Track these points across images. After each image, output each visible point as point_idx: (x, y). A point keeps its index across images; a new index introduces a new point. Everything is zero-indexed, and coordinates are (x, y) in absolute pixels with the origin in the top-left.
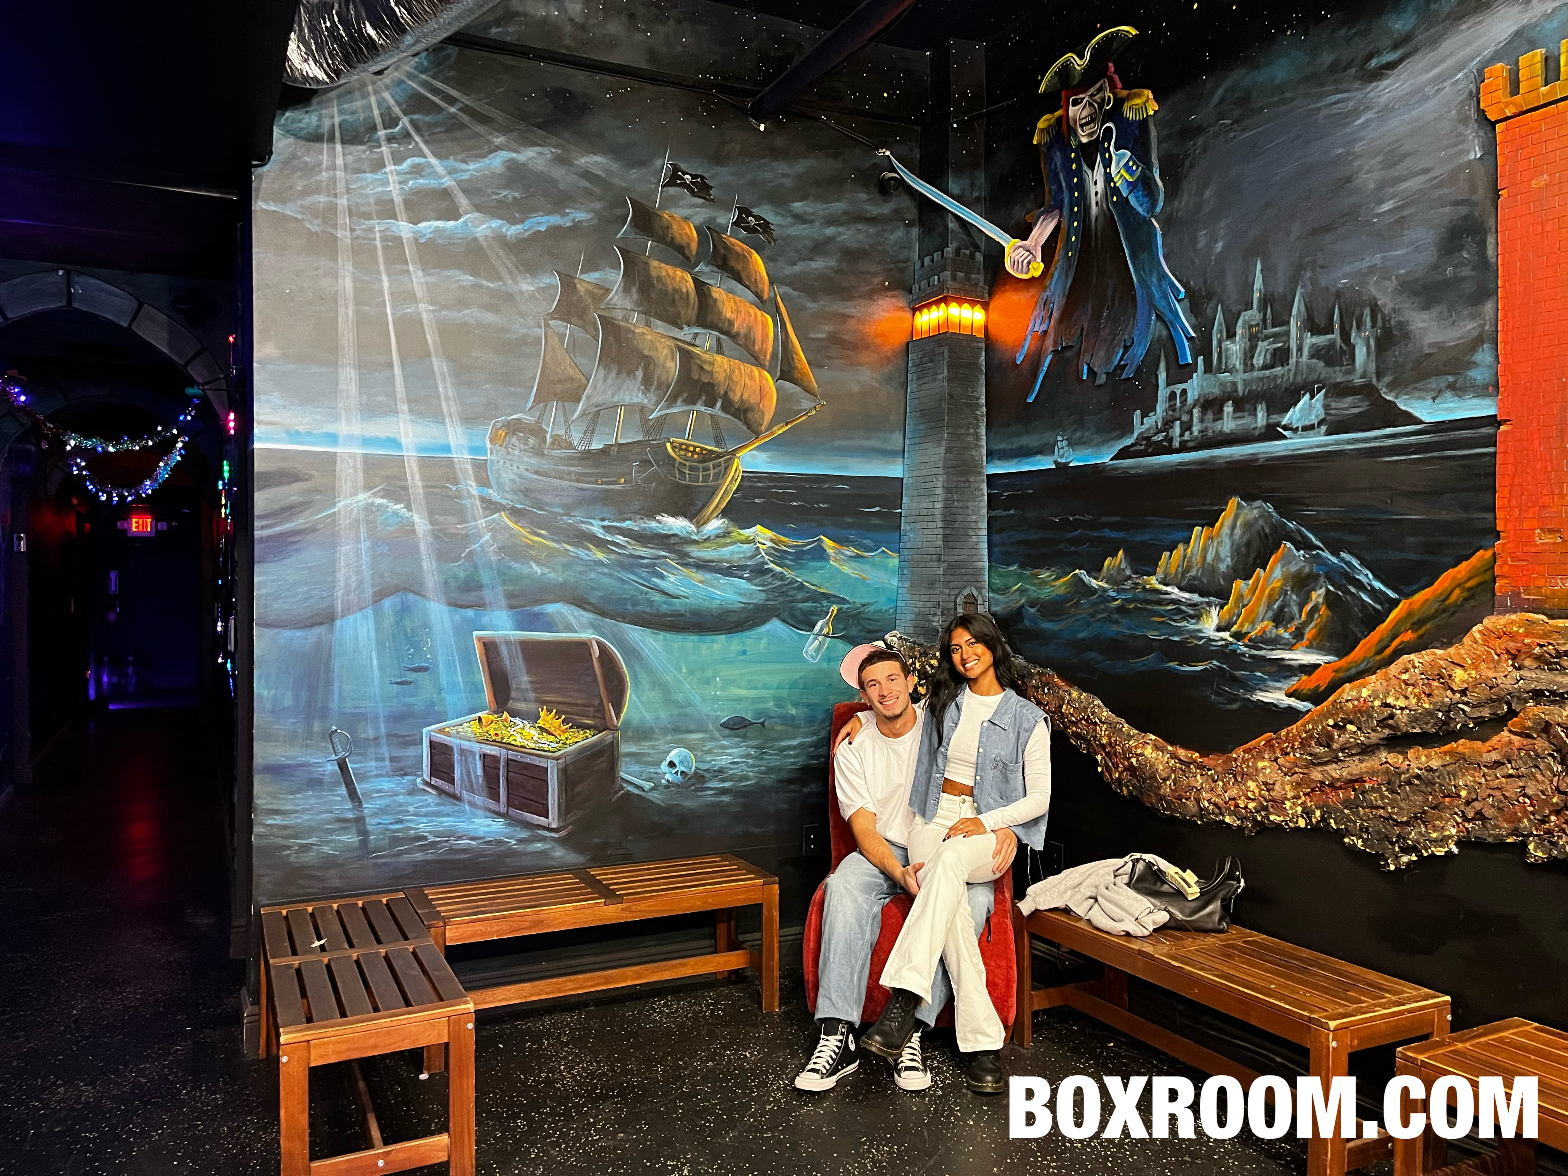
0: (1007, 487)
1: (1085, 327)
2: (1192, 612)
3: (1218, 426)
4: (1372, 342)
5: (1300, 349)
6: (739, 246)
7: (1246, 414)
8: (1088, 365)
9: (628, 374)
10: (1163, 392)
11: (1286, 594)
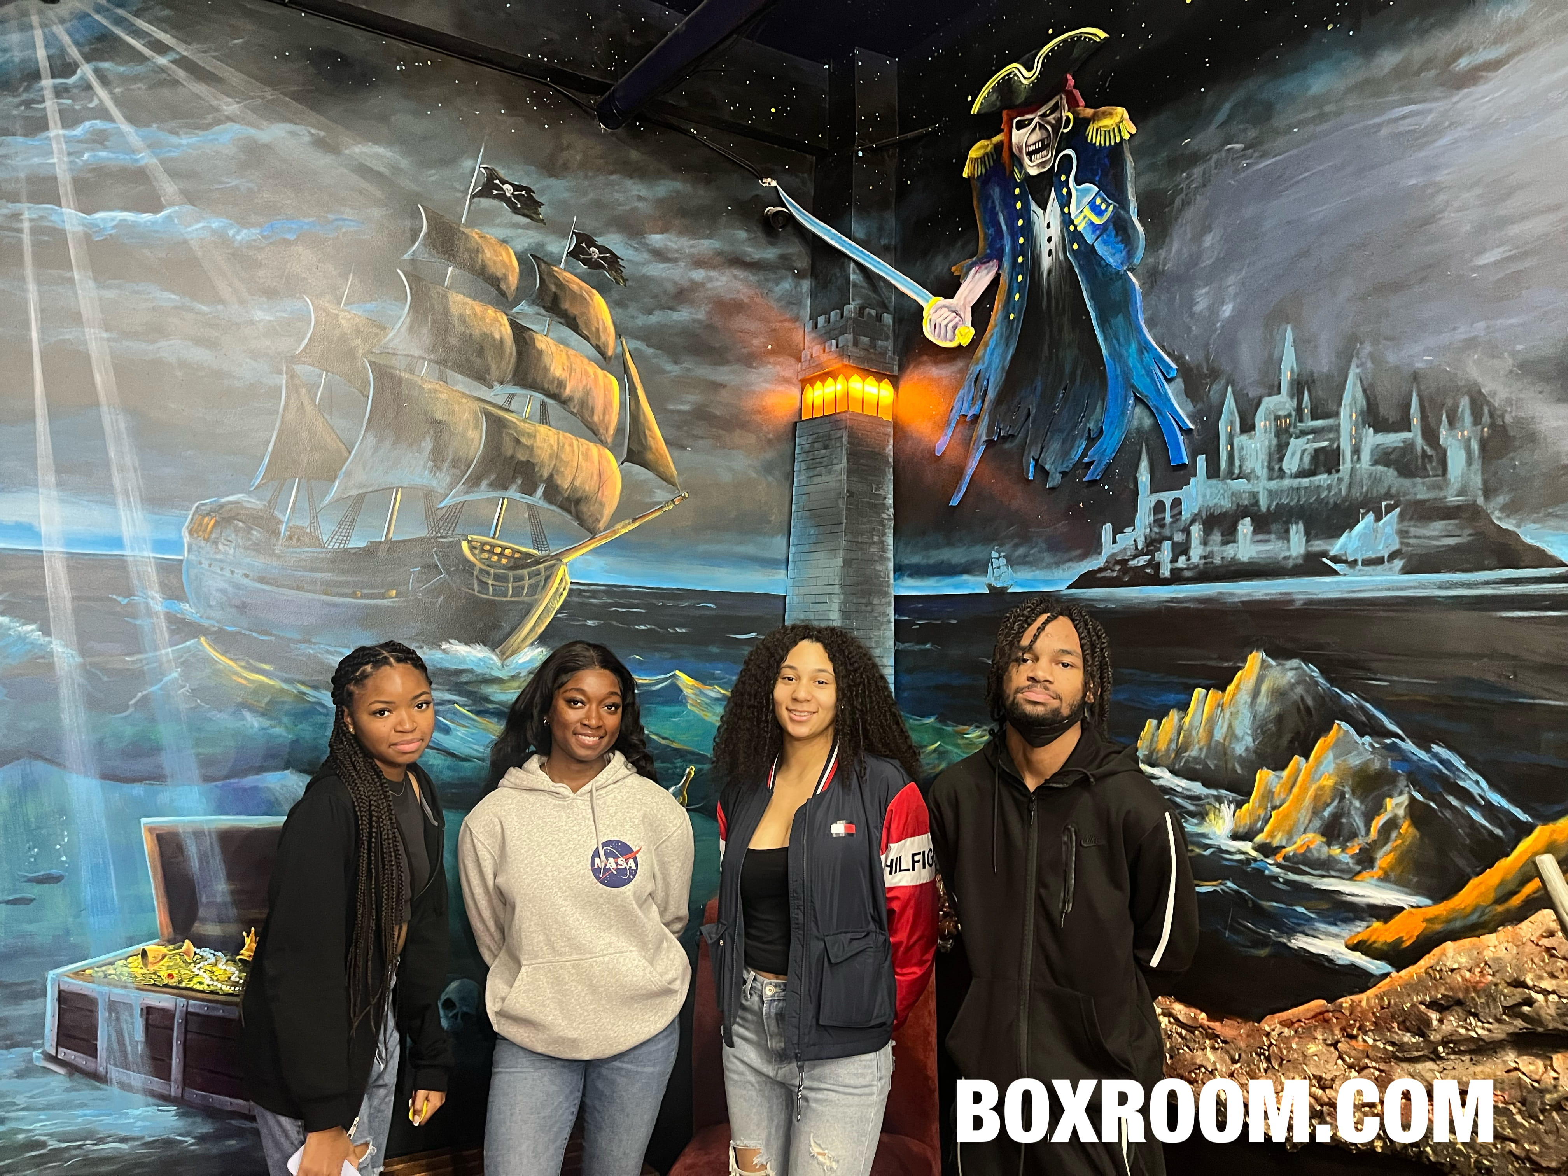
0: (921, 614)
1: (1033, 411)
2: (1192, 808)
3: (1229, 551)
4: (1475, 446)
5: (1356, 451)
6: (575, 283)
7: (1273, 537)
8: (1036, 461)
9: (411, 445)
10: (1146, 501)
11: (1342, 797)
